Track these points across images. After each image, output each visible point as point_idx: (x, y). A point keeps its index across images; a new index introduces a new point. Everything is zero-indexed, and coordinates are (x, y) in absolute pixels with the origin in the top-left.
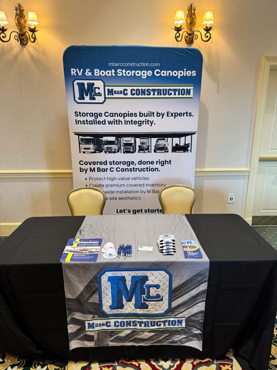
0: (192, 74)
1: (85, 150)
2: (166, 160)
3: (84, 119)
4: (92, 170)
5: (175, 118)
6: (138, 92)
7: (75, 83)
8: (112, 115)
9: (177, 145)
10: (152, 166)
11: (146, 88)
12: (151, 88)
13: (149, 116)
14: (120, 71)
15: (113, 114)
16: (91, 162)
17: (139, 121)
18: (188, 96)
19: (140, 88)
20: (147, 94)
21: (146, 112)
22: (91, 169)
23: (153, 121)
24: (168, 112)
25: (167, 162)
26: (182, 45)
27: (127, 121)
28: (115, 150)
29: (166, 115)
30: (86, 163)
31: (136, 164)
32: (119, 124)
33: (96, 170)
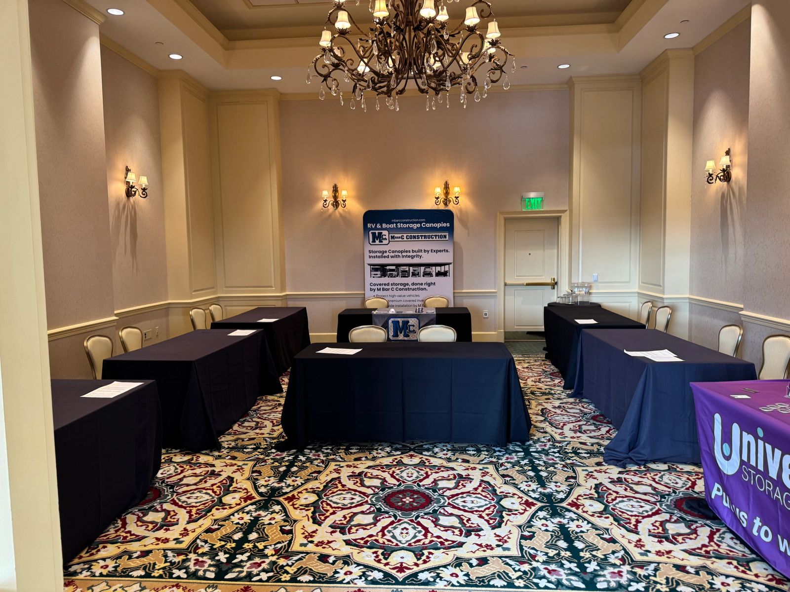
0: (447, 225)
1: (374, 276)
2: (431, 282)
3: (375, 255)
5: (436, 253)
6: (411, 237)
7: (370, 232)
8: (393, 252)
9: (439, 271)
10: (421, 287)
11: (417, 235)
12: (419, 234)
13: (419, 252)
14: (399, 225)
16: (378, 284)
17: (412, 256)
18: (445, 239)
19: (412, 235)
20: (417, 238)
22: (378, 289)
23: (421, 256)
25: (432, 284)
26: (441, 207)
27: (404, 256)
28: (395, 275)
29: (430, 251)
30: (375, 285)
31: (410, 285)
32: (398, 258)
33: (381, 289)
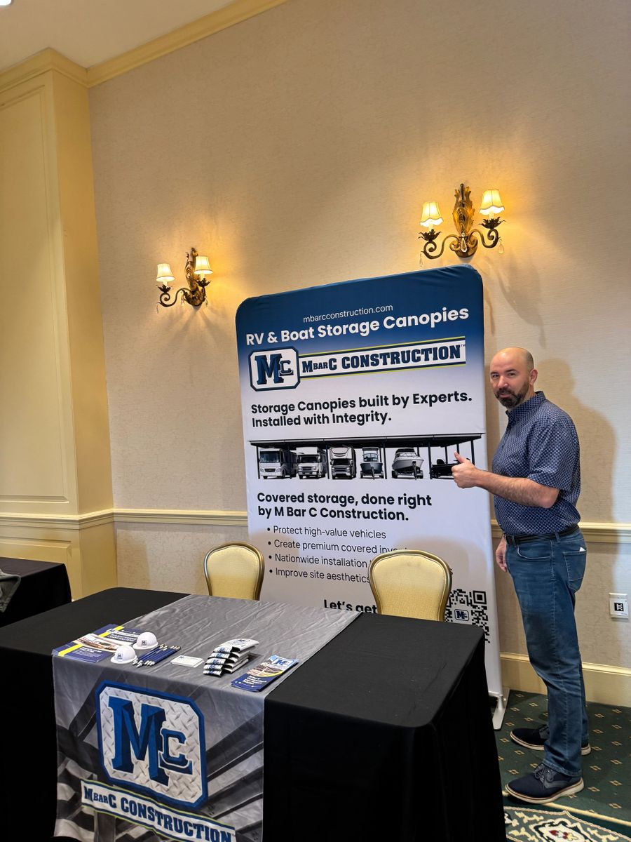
0: (460, 315)
1: (266, 474)
2: (418, 496)
3: (266, 416)
4: (279, 512)
5: (431, 405)
6: (355, 362)
7: (253, 357)
8: (311, 406)
9: (440, 461)
10: (389, 508)
11: (370, 353)
12: (378, 352)
13: (378, 405)
14: (322, 329)
15: (312, 404)
16: (277, 496)
17: (359, 415)
19: (358, 354)
20: (373, 364)
21: (372, 397)
23: (386, 414)
24: (415, 395)
25: (421, 501)
27: (338, 417)
28: (318, 472)
29: (411, 400)
30: (269, 498)
31: (357, 502)
32: (324, 423)
33: (285, 511)
